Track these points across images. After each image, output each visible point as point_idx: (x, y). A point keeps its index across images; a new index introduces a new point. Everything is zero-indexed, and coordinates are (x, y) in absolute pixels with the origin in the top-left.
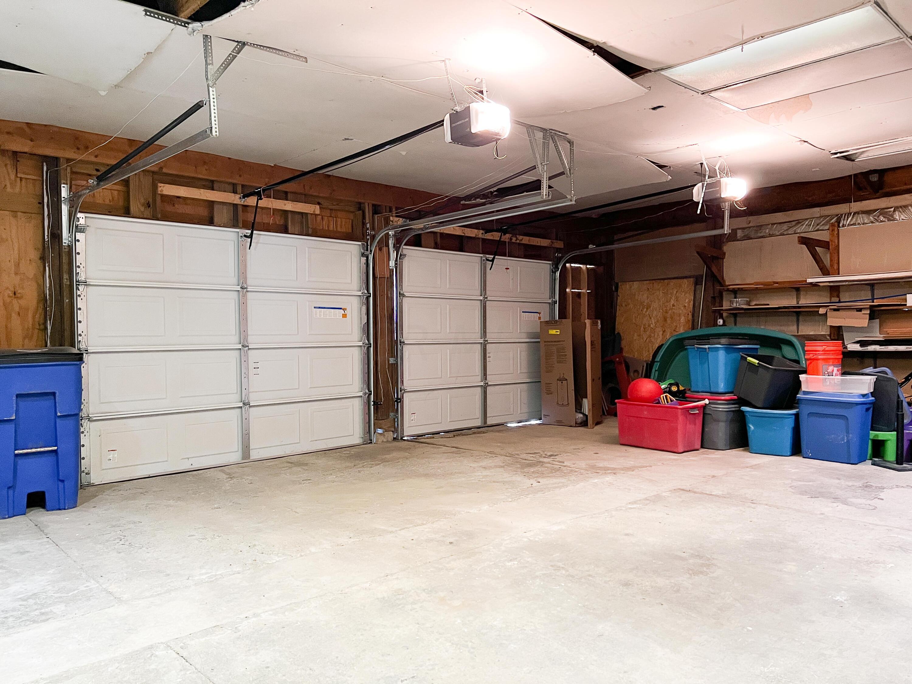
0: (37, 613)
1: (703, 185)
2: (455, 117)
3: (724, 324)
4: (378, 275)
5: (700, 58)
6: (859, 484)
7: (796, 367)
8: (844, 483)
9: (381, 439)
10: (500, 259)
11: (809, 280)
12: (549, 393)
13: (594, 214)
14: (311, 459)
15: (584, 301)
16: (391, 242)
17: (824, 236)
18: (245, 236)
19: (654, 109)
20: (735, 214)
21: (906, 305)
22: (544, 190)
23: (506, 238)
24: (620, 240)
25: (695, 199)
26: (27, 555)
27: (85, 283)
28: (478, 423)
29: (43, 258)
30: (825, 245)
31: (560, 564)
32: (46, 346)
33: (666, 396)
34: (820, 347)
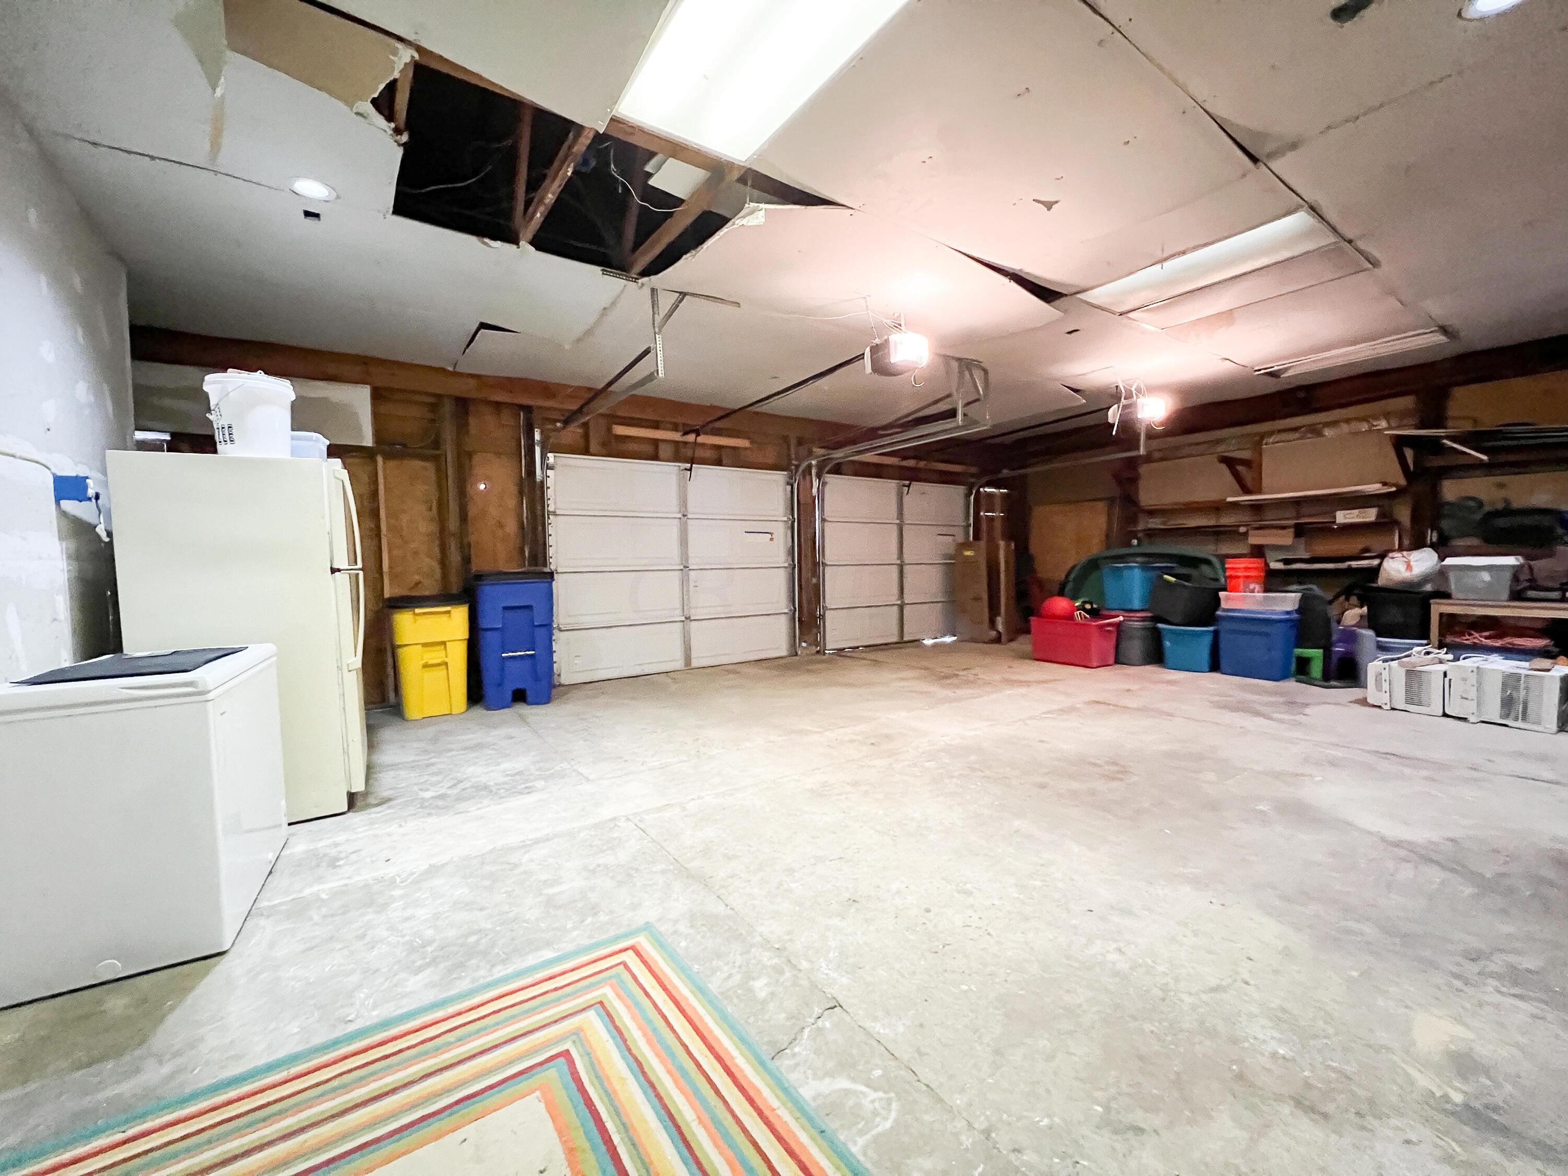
0: (523, 786)
1: (1119, 407)
2: (875, 349)
3: (1139, 545)
4: (802, 502)
5: (1119, 278)
6: (1281, 700)
7: (1213, 585)
8: (1266, 699)
9: (805, 652)
10: (916, 486)
11: (1230, 499)
12: (964, 611)
13: (1008, 439)
14: (745, 669)
15: (998, 525)
16: (814, 471)
17: (1245, 455)
18: (686, 469)
19: (1069, 333)
20: (1152, 435)
21: (1334, 522)
22: (960, 417)
23: (922, 464)
24: (1034, 464)
25: (1110, 420)
26: (513, 740)
27: (555, 514)
28: (895, 639)
29: (521, 493)
30: (1246, 463)
31: (977, 766)
32: (525, 566)
33: (1080, 613)
34: (1242, 564)
